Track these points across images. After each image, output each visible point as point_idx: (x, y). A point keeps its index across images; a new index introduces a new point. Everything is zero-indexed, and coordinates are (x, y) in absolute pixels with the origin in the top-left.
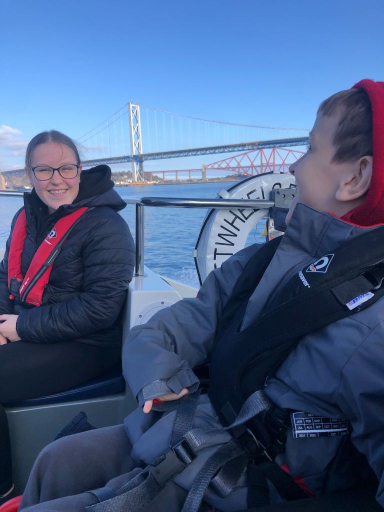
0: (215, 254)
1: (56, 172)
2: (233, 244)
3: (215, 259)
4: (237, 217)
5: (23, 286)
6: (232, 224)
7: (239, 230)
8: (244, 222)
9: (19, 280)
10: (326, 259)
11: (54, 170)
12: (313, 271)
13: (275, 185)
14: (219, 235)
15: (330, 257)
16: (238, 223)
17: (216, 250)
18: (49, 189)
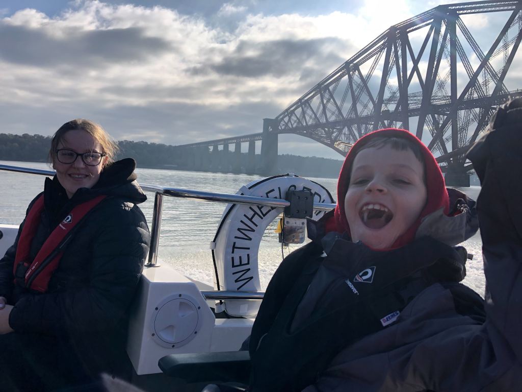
0: (234, 247)
1: (79, 157)
2: (250, 239)
3: (233, 252)
4: (256, 213)
5: (30, 271)
6: (251, 220)
7: (256, 226)
8: (262, 218)
9: (26, 264)
10: (370, 271)
11: (78, 155)
12: (360, 281)
13: (291, 187)
14: (239, 230)
15: (372, 269)
16: (256, 219)
17: (235, 243)
18: (70, 172)
